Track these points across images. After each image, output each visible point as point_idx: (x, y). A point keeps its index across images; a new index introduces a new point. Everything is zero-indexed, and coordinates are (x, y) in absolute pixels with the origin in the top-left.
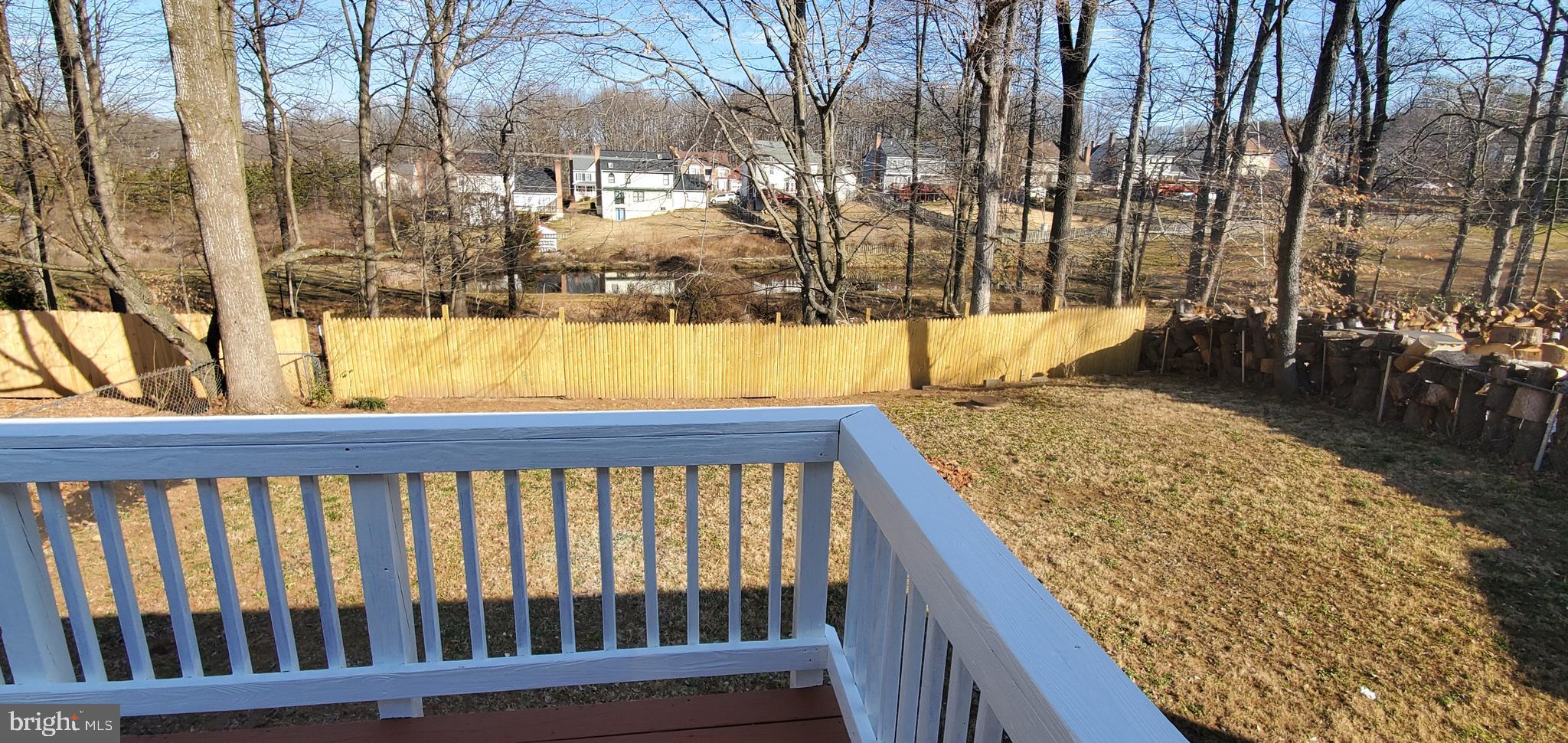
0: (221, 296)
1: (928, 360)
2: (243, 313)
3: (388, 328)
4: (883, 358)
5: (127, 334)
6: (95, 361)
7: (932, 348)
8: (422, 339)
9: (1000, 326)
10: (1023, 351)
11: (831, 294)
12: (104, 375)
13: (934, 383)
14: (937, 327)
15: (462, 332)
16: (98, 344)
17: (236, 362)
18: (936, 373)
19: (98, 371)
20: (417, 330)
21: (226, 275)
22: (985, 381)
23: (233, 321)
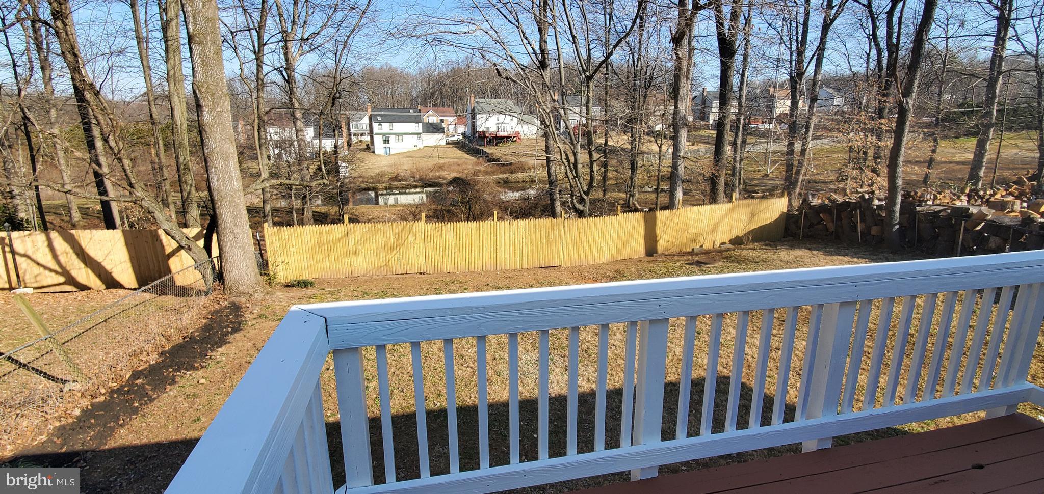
0: (221, 215)
1: (656, 237)
2: (235, 225)
3: (308, 232)
4: (629, 237)
5: (127, 244)
6: (103, 264)
7: (659, 230)
8: (331, 239)
9: (700, 213)
10: (714, 229)
11: (586, 197)
12: (111, 273)
13: (659, 252)
14: (661, 215)
15: (358, 233)
16: (106, 252)
17: (230, 259)
18: (661, 245)
19: (106, 271)
20: (328, 233)
21: (225, 200)
22: (693, 249)
23: (229, 231)
